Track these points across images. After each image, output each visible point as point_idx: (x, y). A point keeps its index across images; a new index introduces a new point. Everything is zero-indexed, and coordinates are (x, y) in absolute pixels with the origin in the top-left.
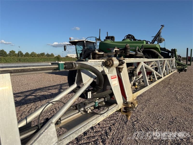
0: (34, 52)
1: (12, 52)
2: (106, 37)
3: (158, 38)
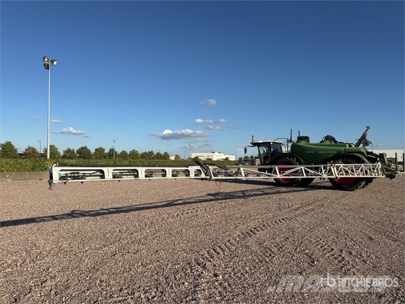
2: (298, 137)
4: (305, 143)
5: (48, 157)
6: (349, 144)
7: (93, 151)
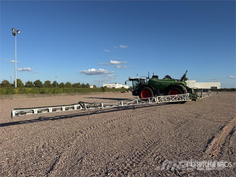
0: (69, 82)
1: (48, 83)
2: (153, 76)
3: (184, 78)
4: (155, 79)
5: (16, 86)
6: (177, 80)
7: (43, 83)
